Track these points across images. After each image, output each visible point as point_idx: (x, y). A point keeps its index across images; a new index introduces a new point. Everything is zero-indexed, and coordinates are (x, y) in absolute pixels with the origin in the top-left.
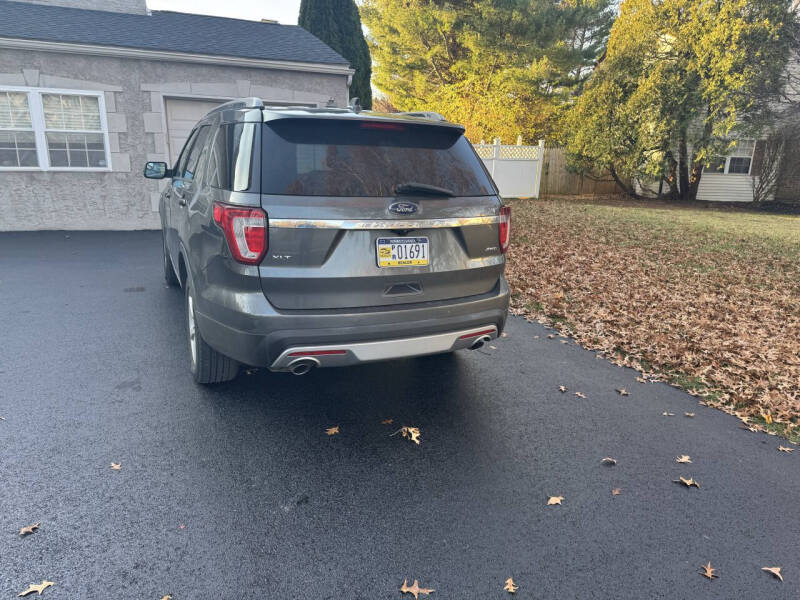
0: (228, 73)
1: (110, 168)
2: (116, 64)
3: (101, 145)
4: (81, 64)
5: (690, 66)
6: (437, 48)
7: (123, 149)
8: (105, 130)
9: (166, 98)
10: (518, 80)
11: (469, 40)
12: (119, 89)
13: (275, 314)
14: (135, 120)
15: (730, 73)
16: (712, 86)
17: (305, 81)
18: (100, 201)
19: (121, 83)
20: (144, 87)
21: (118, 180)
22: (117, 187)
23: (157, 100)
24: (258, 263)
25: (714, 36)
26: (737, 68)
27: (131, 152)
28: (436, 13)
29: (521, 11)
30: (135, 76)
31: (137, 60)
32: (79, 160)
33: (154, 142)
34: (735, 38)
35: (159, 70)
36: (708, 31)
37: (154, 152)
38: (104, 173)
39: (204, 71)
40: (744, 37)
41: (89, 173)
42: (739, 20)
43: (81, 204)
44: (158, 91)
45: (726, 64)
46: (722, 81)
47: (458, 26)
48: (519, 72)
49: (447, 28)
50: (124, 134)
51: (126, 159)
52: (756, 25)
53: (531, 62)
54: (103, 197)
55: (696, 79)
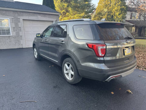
0: (36, 14)
1: (11, 35)
2: (12, 12)
3: (9, 30)
4: (4, 12)
5: (112, 14)
6: (63, 11)
7: (14, 31)
8: (10, 27)
9: (23, 20)
10: (79, 16)
11: (70, 9)
12: (13, 18)
13: (108, 69)
14: (16, 24)
15: (118, 15)
16: (115, 17)
17: (51, 16)
18: (9, 43)
19: (13, 16)
20: (18, 17)
21: (13, 38)
22: (13, 39)
23: (21, 20)
24: (103, 57)
25: (115, 9)
26: (119, 14)
27: (16, 31)
28: (64, 4)
29: (79, 4)
30: (16, 15)
31: (17, 11)
32: (4, 33)
33: (21, 29)
34: (119, 9)
35: (22, 14)
36: (114, 8)
37: (21, 31)
38: (10, 36)
39: (31, 14)
40: (120, 9)
41: (6, 36)
42: (119, 6)
43: (5, 43)
44: (21, 18)
45: (117, 14)
46: (117, 17)
47: (68, 6)
48: (79, 15)
49: (66, 7)
50: (14, 27)
51: (15, 33)
52: (122, 7)
53: (81, 13)
54: (10, 41)
55: (113, 16)
